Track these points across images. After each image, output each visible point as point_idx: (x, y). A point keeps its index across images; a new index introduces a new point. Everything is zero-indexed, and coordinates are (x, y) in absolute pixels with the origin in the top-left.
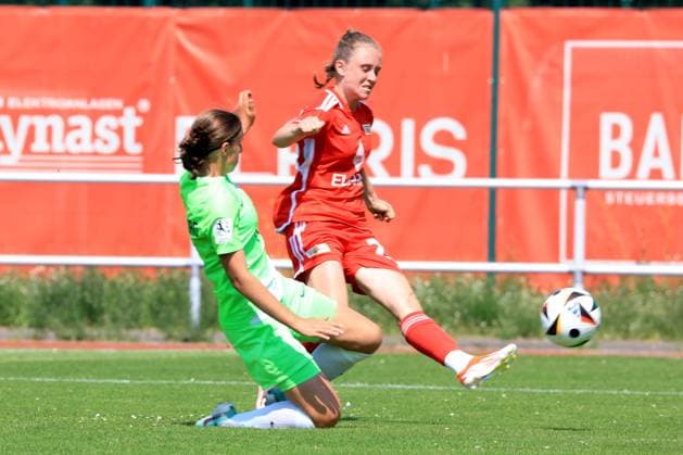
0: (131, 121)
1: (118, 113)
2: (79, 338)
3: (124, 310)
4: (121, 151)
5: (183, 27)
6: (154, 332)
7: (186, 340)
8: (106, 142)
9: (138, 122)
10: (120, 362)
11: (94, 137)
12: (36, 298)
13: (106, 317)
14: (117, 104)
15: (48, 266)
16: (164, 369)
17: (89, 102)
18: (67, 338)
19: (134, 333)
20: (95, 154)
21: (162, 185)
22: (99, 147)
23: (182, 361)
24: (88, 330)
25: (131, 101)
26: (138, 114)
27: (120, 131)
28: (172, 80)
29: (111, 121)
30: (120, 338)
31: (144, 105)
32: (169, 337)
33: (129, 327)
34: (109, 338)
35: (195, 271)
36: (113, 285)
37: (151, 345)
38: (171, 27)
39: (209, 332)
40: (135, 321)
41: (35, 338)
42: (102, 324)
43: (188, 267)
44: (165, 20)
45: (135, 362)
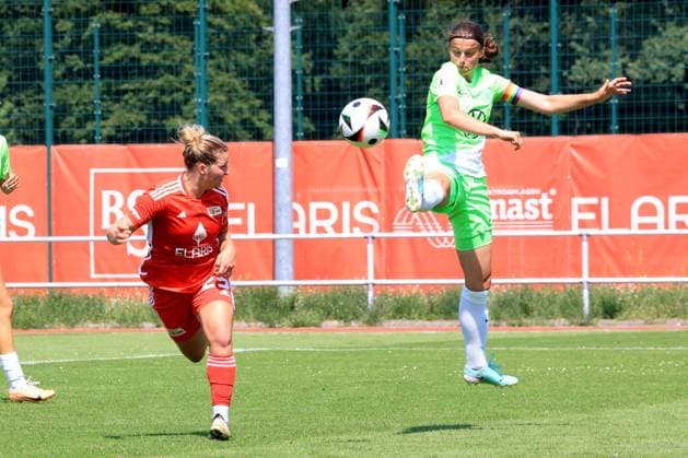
0: (545, 201)
1: (538, 197)
2: (520, 325)
3: (546, 309)
4: (540, 218)
5: (574, 147)
6: (563, 320)
7: (582, 325)
8: (531, 213)
9: (550, 201)
10: (544, 338)
11: (524, 210)
12: (494, 303)
13: (535, 313)
14: (537, 191)
15: (501, 284)
16: (568, 341)
17: (520, 190)
18: (513, 325)
19: (551, 321)
20: (526, 220)
21: (565, 237)
22: (527, 216)
23: (579, 337)
24: (525, 321)
25: (546, 189)
26: (550, 196)
27: (539, 207)
28: (569, 177)
29: (535, 201)
30: (544, 325)
31: (553, 192)
32: (572, 323)
33: (548, 319)
34: (537, 324)
35: (585, 285)
36: (539, 294)
37: (561, 327)
38: (567, 147)
39: (595, 320)
40: (551, 315)
41: (495, 325)
42: (533, 316)
43: (581, 283)
44: (565, 143)
45: (552, 338)
